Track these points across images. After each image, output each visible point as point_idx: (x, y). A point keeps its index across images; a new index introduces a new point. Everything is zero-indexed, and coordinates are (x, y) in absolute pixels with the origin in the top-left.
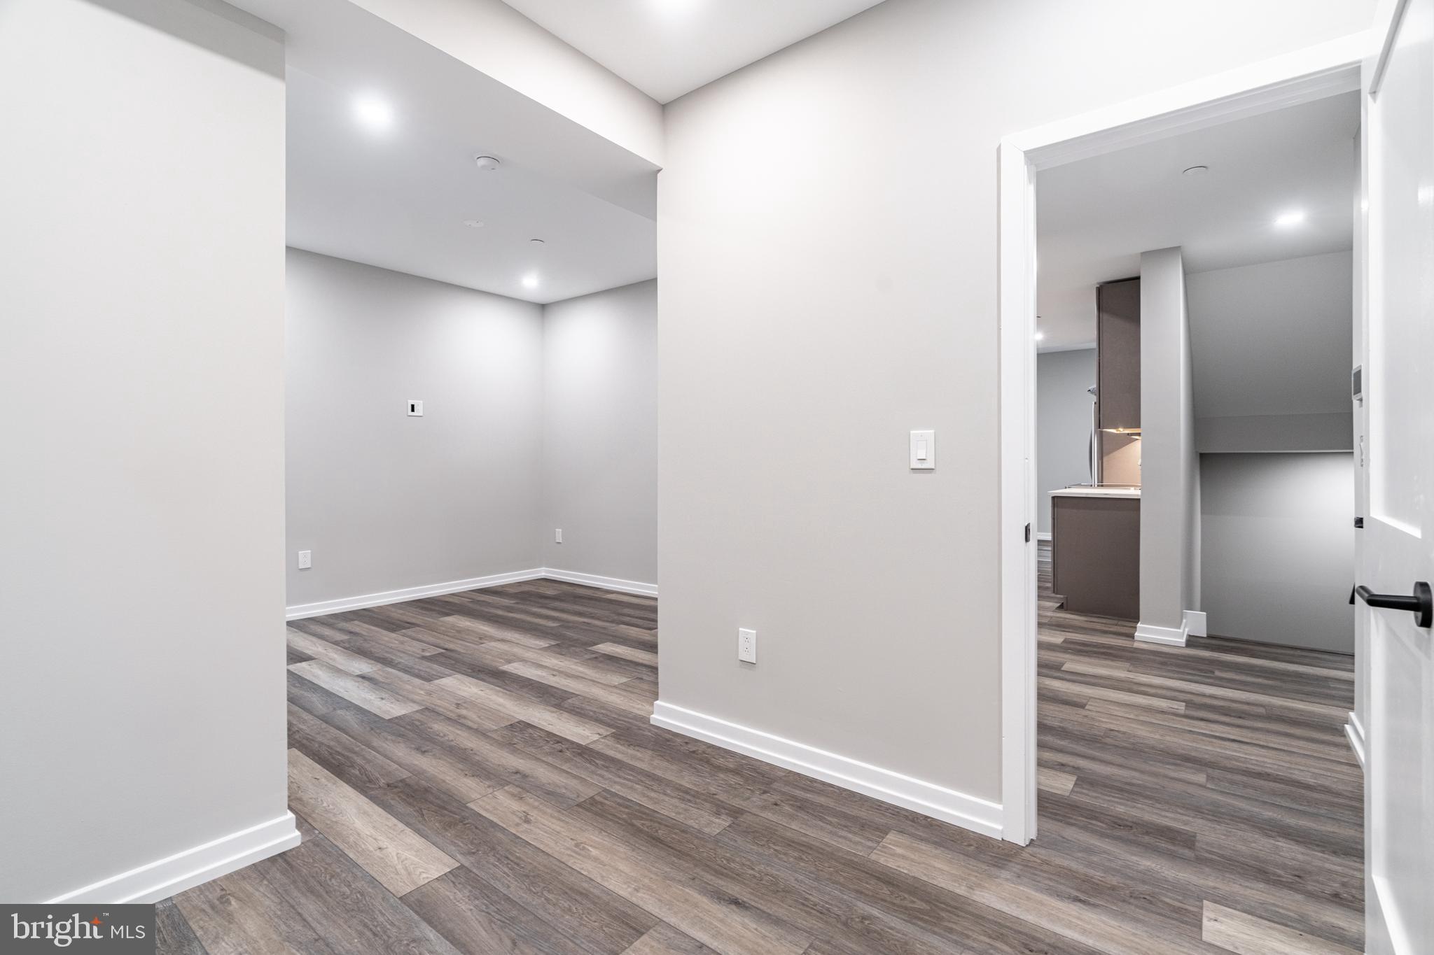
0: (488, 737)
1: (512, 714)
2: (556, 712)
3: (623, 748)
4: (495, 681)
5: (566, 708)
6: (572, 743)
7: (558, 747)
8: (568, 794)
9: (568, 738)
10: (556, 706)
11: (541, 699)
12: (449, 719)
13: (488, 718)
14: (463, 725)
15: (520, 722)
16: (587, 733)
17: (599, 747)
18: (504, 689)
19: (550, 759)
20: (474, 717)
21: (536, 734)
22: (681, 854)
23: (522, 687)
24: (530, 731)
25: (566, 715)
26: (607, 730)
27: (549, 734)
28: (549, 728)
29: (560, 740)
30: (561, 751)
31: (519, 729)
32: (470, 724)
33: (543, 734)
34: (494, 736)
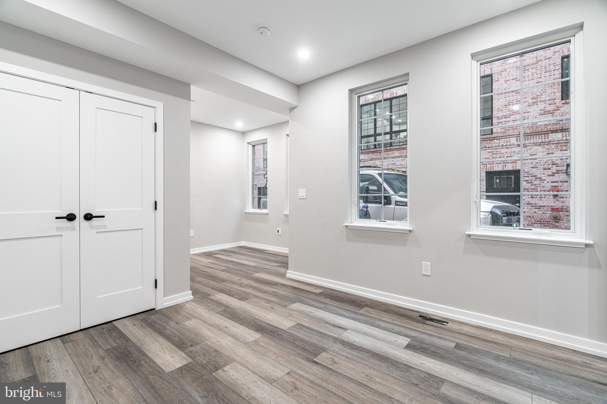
0: (254, 296)
1: (247, 304)
2: (228, 305)
3: (209, 292)
4: (260, 323)
5: (224, 306)
6: (225, 294)
7: (230, 293)
8: (229, 283)
9: (226, 295)
10: (229, 307)
11: (235, 311)
12: (273, 302)
13: (257, 302)
14: (266, 300)
15: (244, 301)
16: (219, 297)
17: (217, 292)
18: (254, 317)
19: (233, 290)
20: (263, 303)
21: (237, 296)
22: (210, 276)
23: (244, 318)
24: (239, 298)
25: (225, 303)
26: (211, 297)
27: (233, 296)
28: (232, 298)
29: (229, 295)
30: (229, 292)
31: (244, 298)
32: (263, 300)
33: (235, 297)
34: (252, 296)
